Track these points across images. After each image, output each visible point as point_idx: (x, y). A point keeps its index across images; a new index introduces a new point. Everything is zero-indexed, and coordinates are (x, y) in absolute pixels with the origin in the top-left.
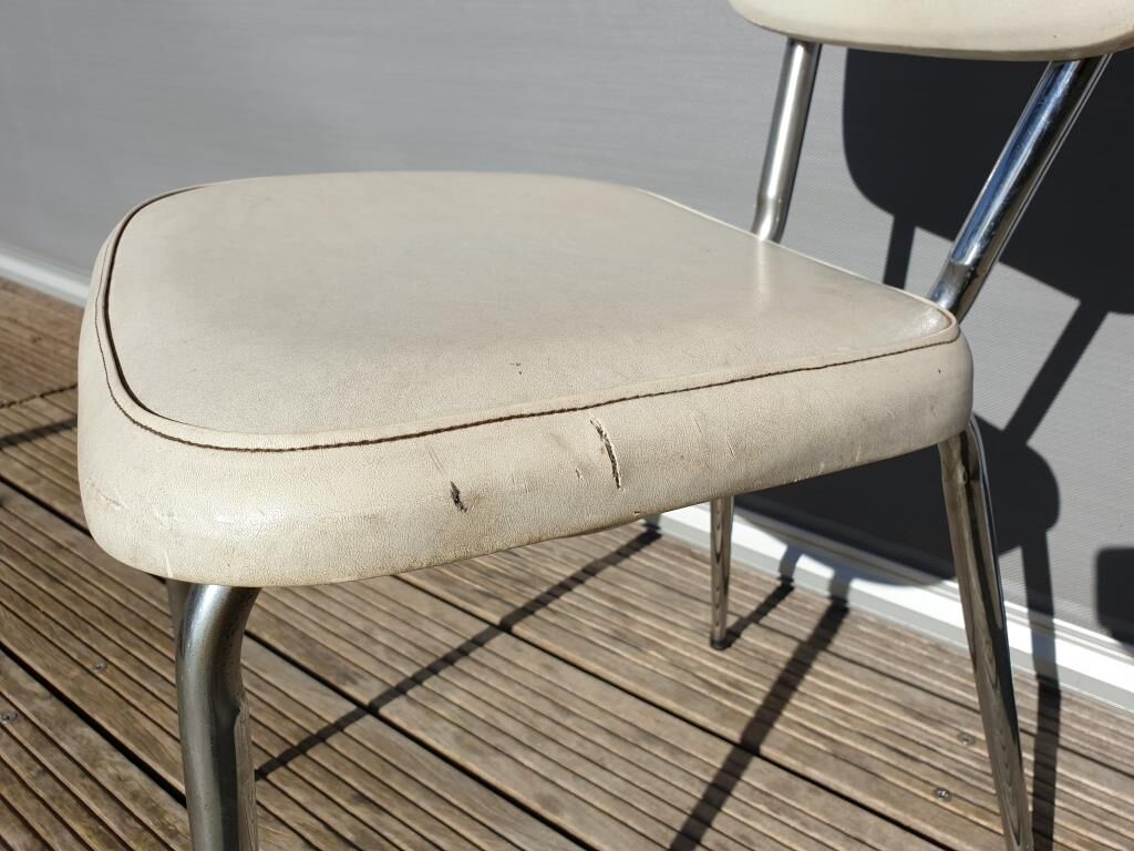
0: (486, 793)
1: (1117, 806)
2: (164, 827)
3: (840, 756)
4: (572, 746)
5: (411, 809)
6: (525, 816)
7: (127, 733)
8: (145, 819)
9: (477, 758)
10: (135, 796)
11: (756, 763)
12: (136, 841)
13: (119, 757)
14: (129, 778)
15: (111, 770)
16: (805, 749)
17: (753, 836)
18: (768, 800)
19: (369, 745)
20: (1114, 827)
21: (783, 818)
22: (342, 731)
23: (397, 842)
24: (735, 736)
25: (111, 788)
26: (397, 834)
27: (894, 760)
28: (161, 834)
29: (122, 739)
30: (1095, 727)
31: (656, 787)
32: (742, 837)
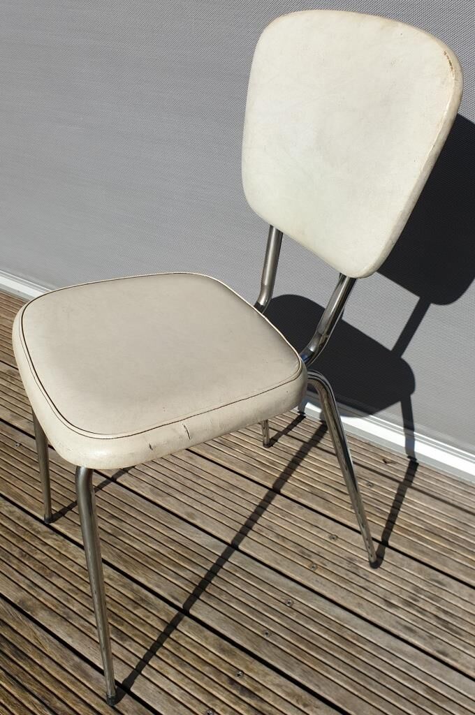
0: (165, 513)
1: (425, 510)
2: (34, 530)
3: (315, 494)
4: (201, 492)
5: (134, 520)
6: (181, 521)
7: (8, 494)
8: (25, 527)
9: (160, 498)
10: (19, 519)
11: (278, 497)
12: (24, 535)
13: (8, 503)
14: (15, 512)
15: (6, 508)
16: (299, 490)
17: (274, 526)
18: (281, 511)
19: (113, 495)
20: (422, 519)
21: (286, 519)
22: (101, 489)
23: (129, 533)
24: (270, 486)
25: (7, 515)
26: (128, 529)
27: (337, 494)
28: (33, 532)
29: (7, 496)
30: (429, 478)
31: (235, 507)
32: (269, 526)
